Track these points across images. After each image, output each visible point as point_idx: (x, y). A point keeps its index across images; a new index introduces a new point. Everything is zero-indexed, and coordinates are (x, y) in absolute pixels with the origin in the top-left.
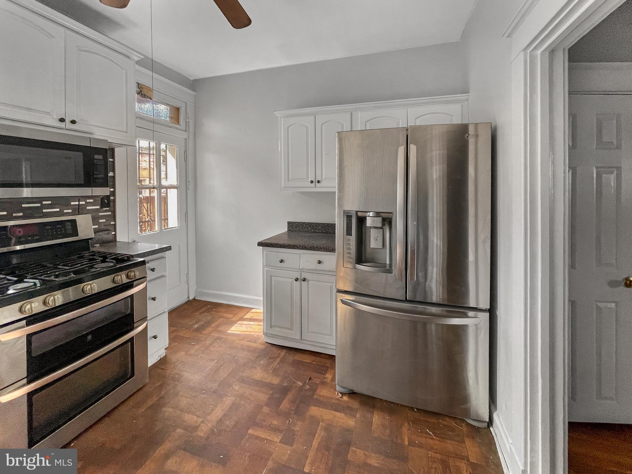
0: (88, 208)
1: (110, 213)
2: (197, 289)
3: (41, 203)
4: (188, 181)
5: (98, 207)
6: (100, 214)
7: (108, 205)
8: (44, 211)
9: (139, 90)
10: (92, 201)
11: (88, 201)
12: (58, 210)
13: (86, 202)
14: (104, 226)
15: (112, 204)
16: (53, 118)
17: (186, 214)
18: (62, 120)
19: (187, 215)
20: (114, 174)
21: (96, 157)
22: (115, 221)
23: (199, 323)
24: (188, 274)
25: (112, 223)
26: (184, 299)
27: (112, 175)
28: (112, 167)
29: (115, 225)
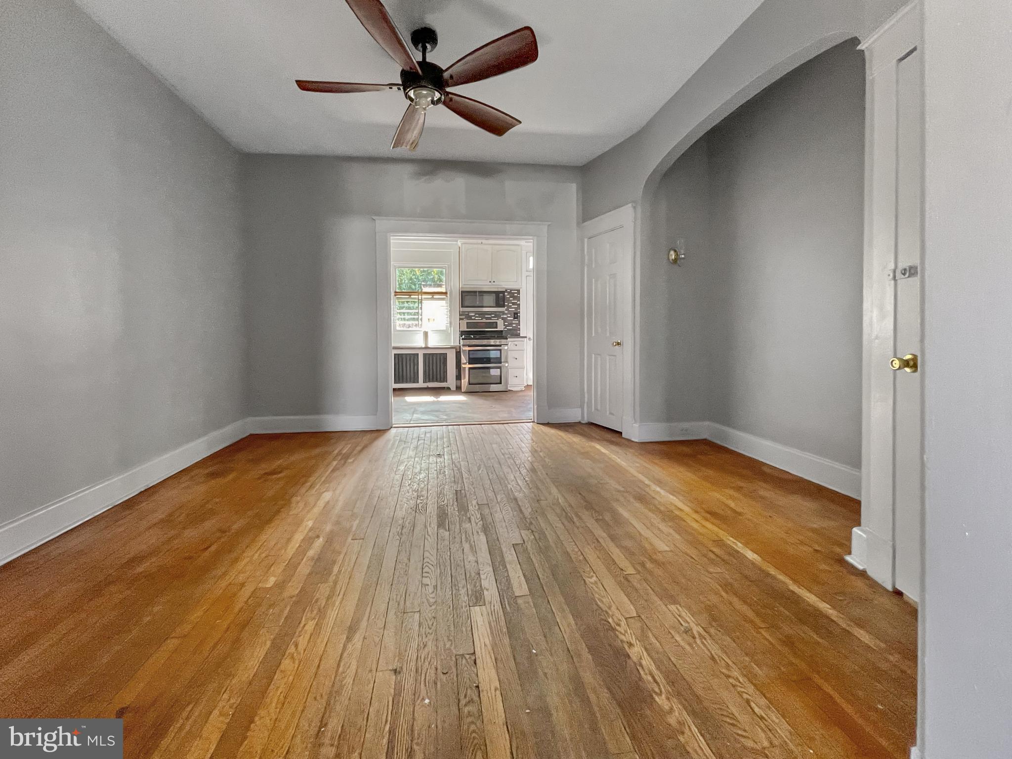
0: (508, 319)
5: (512, 319)
6: (513, 322)
7: (517, 318)
10: (510, 315)
14: (515, 328)
18: (490, 282)
20: (520, 302)
21: (500, 295)
22: (520, 326)
28: (518, 299)
29: (519, 328)
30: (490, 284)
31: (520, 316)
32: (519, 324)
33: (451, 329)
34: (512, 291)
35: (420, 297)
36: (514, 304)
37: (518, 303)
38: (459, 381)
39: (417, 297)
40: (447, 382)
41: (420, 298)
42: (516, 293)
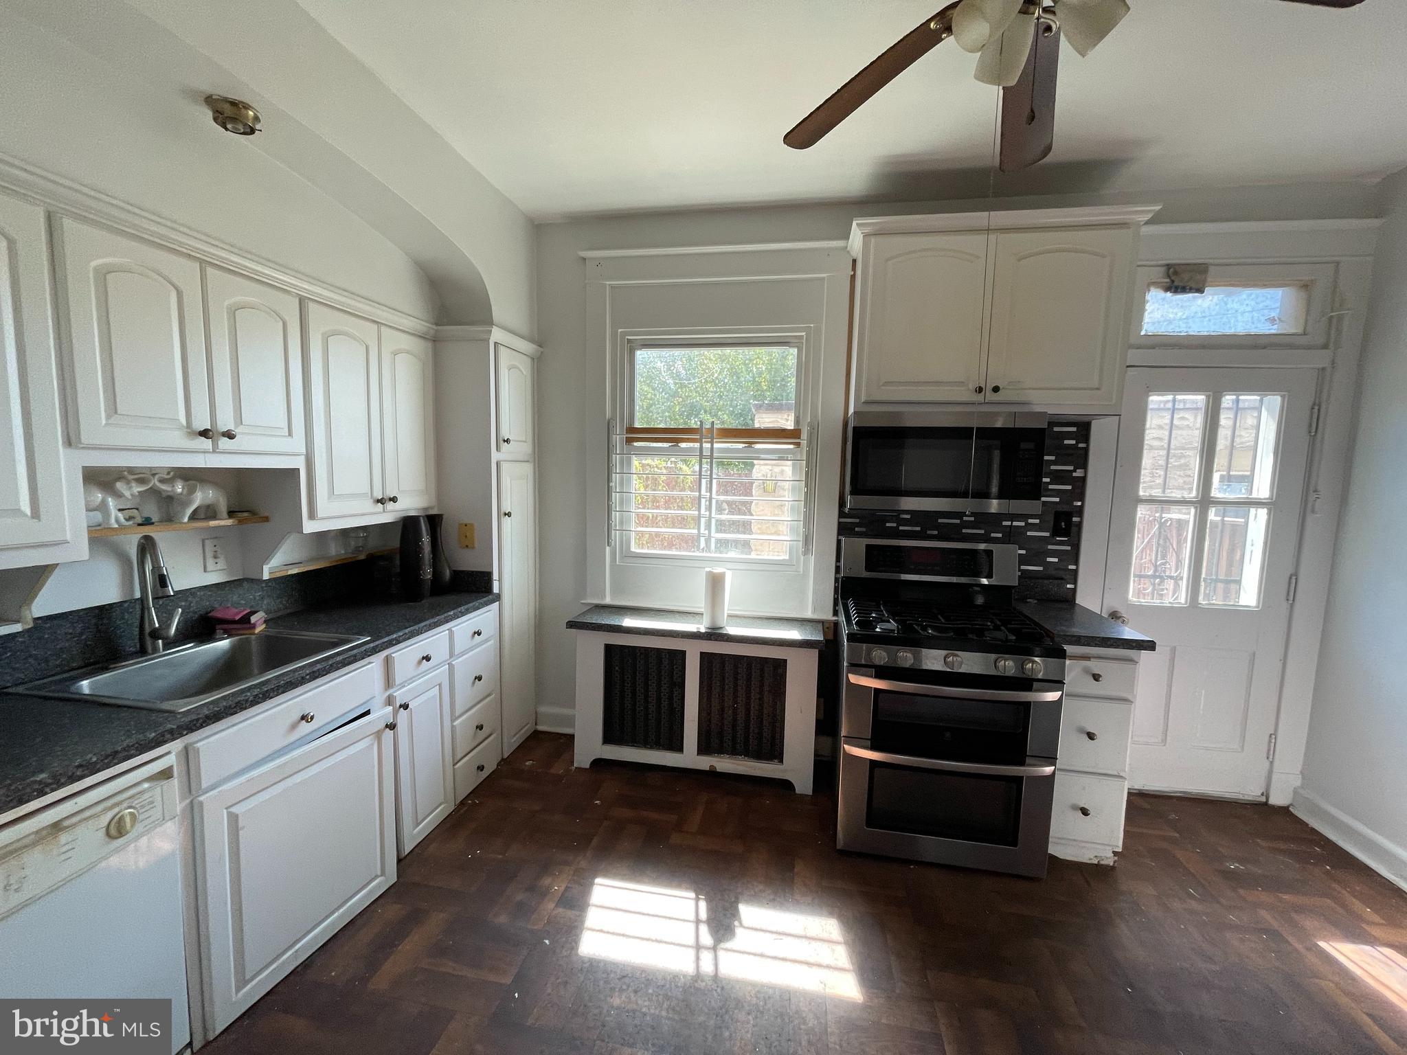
0: (1029, 533)
1: (1069, 548)
2: (1302, 787)
3: (961, 518)
4: (1311, 489)
5: (1047, 534)
6: (1050, 547)
7: (1066, 533)
8: (964, 531)
9: (1168, 280)
10: (1037, 521)
11: (1030, 521)
12: (983, 532)
13: (1027, 524)
14: (1056, 569)
15: (1074, 529)
16: (969, 389)
17: (1290, 578)
18: (980, 390)
19: (1293, 581)
20: (1086, 473)
21: (1024, 446)
22: (1076, 563)
23: (1249, 866)
24: (1273, 736)
25: (1072, 567)
26: (1250, 791)
27: (1082, 475)
28: (1082, 459)
29: (1075, 572)
30: (980, 397)
31: (1080, 525)
32: (1075, 556)
33: (806, 563)
34: (1056, 429)
35: (707, 446)
36: (1059, 477)
37: (1079, 473)
38: (827, 741)
39: (697, 445)
40: (781, 761)
41: (706, 453)
42: (1069, 435)
